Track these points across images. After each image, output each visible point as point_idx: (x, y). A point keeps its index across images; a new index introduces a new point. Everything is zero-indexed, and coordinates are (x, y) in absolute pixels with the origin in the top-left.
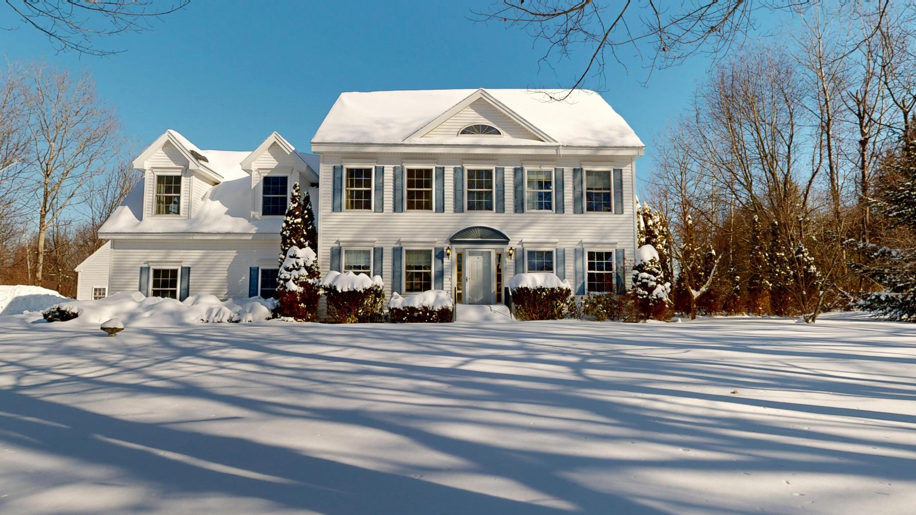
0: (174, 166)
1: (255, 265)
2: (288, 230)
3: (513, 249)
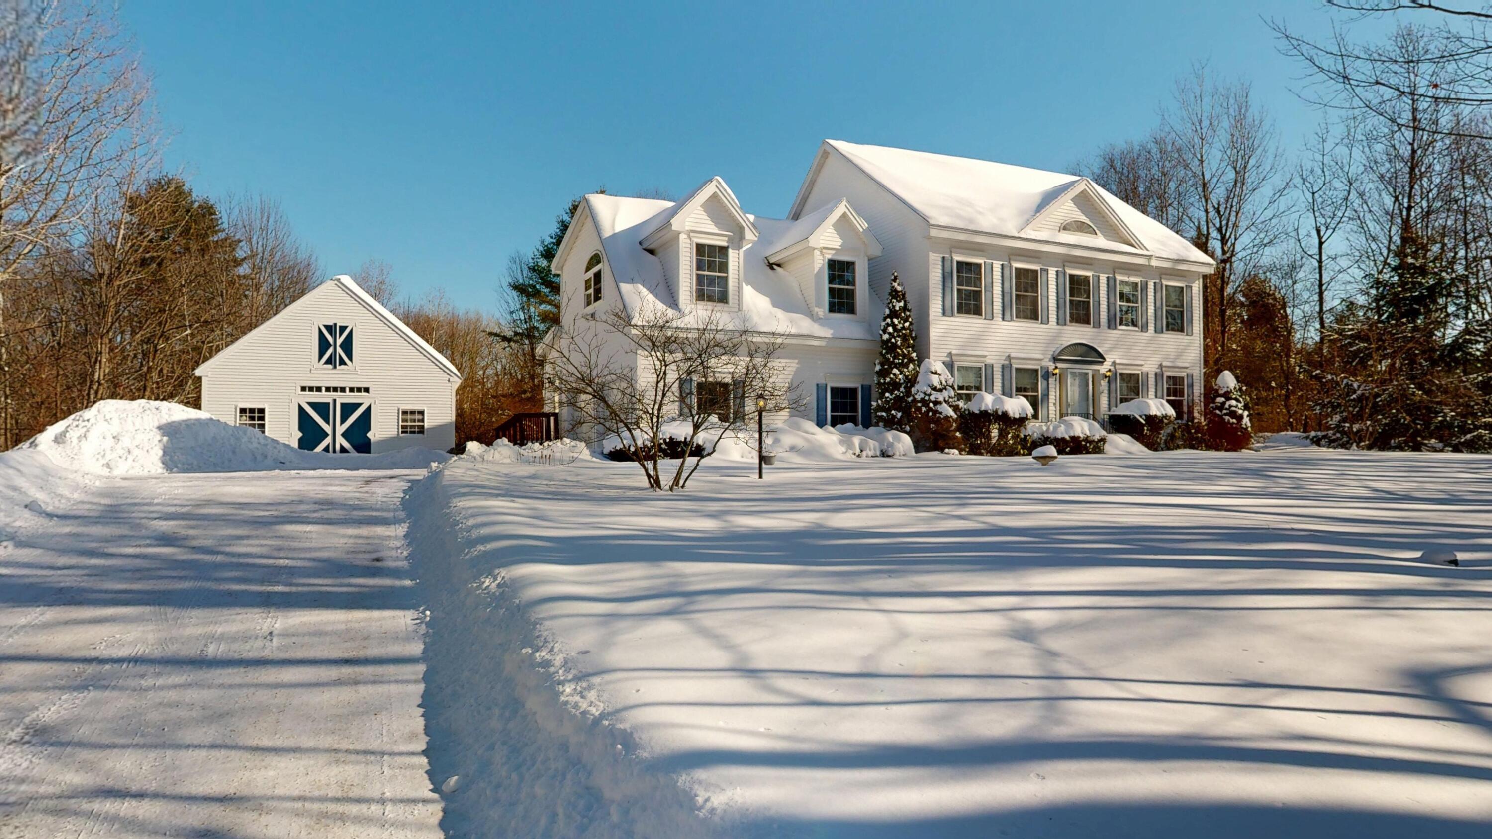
0: (716, 231)
1: (822, 382)
2: (899, 336)
3: (1110, 370)
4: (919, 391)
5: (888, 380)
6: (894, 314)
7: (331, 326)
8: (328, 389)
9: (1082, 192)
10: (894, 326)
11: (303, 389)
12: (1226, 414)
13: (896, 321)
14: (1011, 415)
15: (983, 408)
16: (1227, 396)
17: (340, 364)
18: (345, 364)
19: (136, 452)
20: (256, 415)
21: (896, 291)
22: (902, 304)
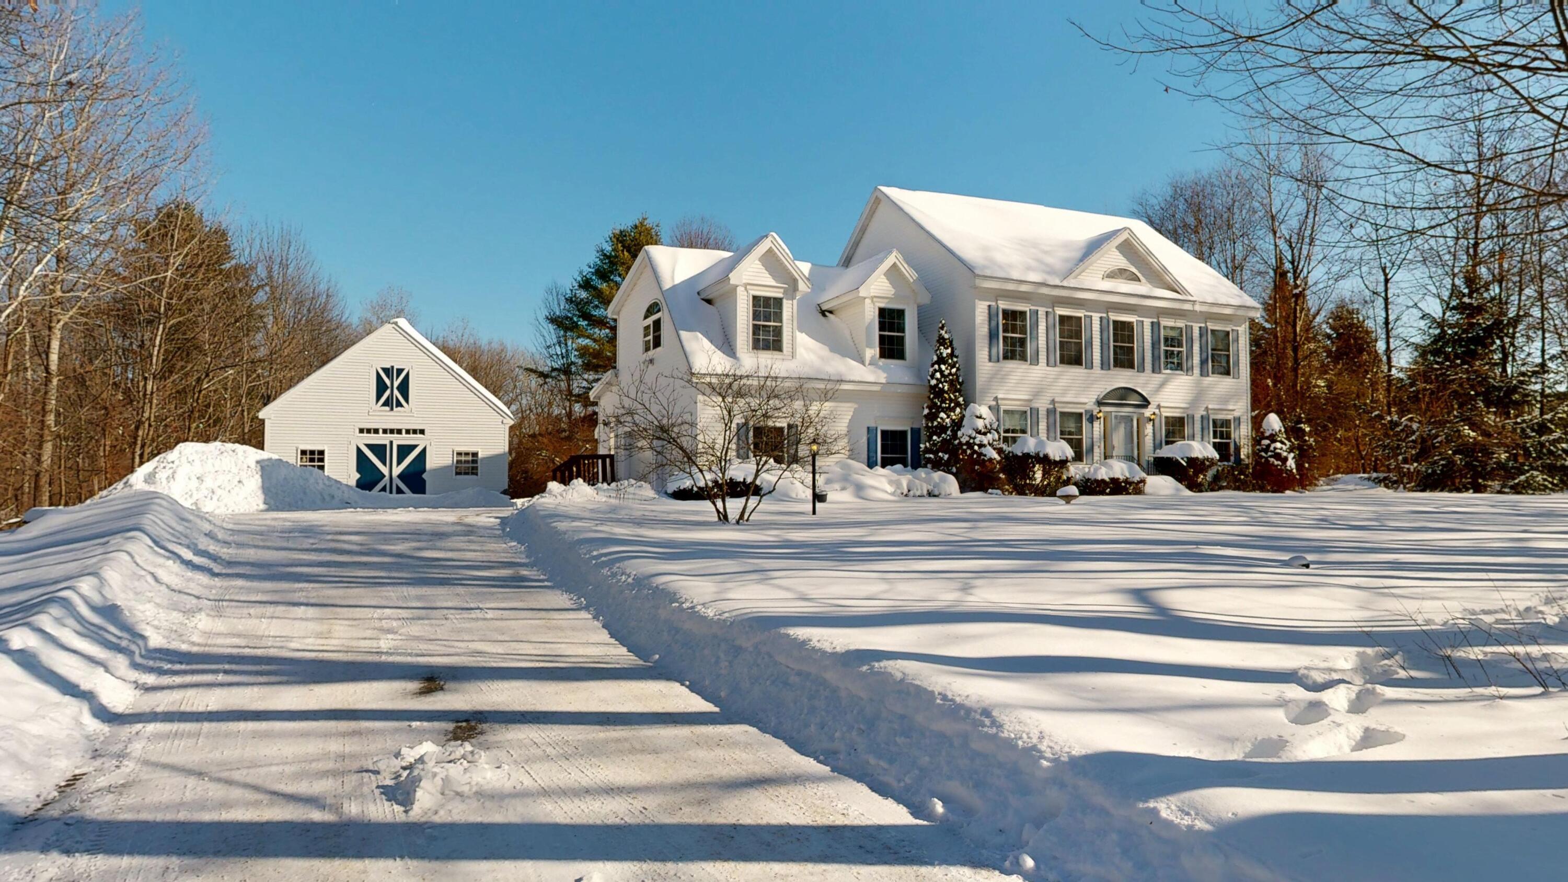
0: (773, 283)
1: (872, 425)
2: (946, 382)
3: (1154, 414)
4: (964, 434)
5: (935, 423)
6: (941, 360)
7: (389, 369)
8: (385, 431)
9: (1126, 240)
10: (941, 372)
11: (361, 431)
12: (1271, 456)
13: (943, 367)
14: (1052, 457)
15: (1025, 451)
16: (1273, 438)
17: (397, 406)
18: (402, 406)
19: (219, 492)
20: (316, 456)
21: (943, 339)
22: (949, 351)
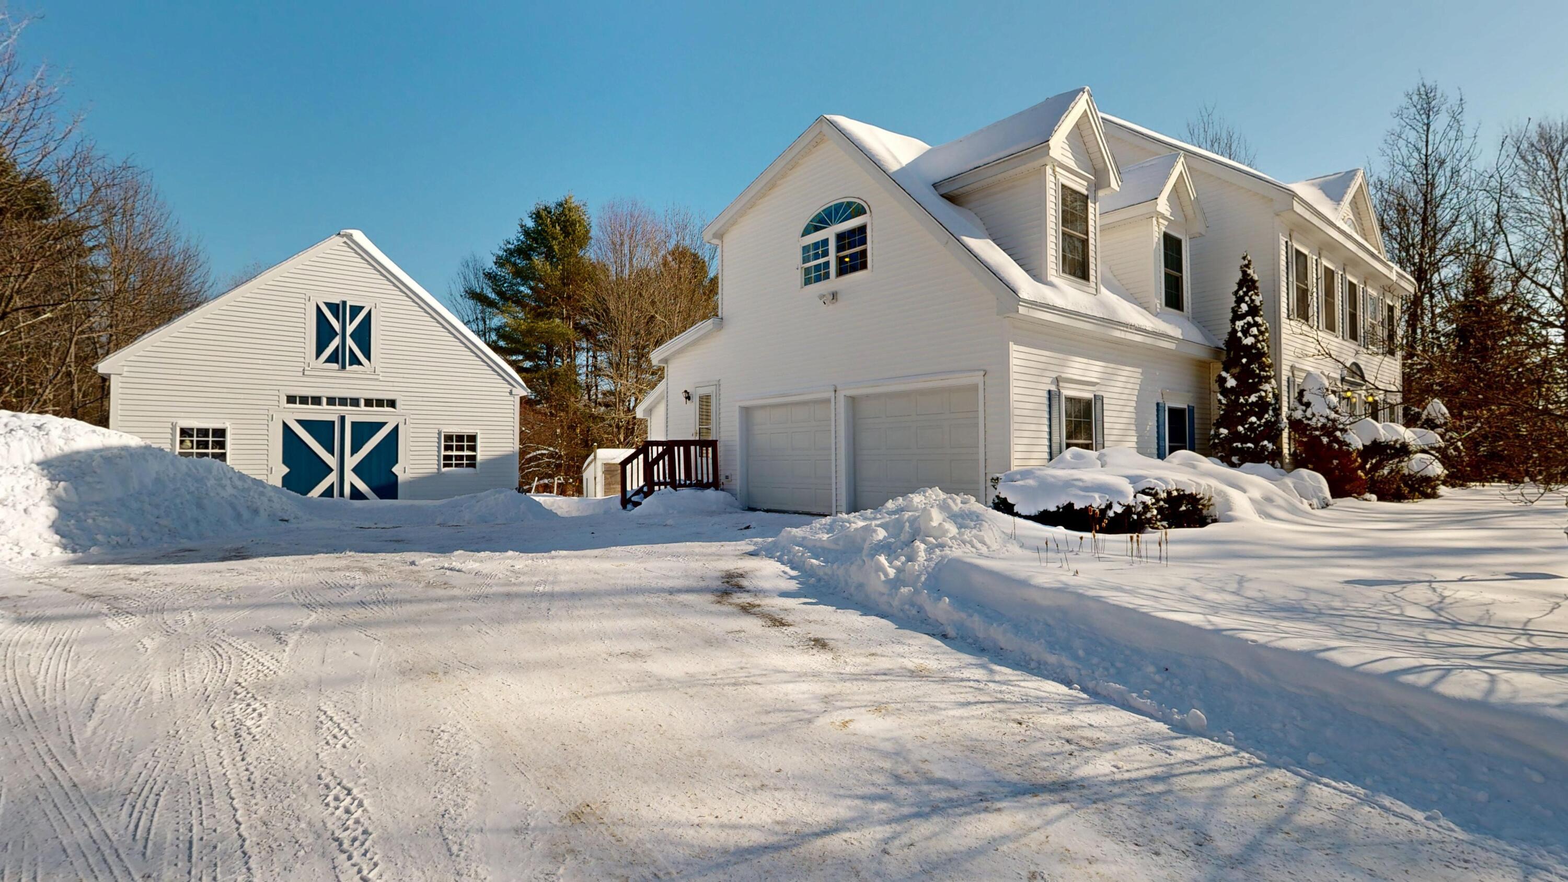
0: (1078, 170)
1: (1162, 400)
3: (1371, 395)
7: (338, 305)
8: (331, 401)
11: (291, 399)
17: (351, 364)
18: (360, 363)
20: (210, 439)
